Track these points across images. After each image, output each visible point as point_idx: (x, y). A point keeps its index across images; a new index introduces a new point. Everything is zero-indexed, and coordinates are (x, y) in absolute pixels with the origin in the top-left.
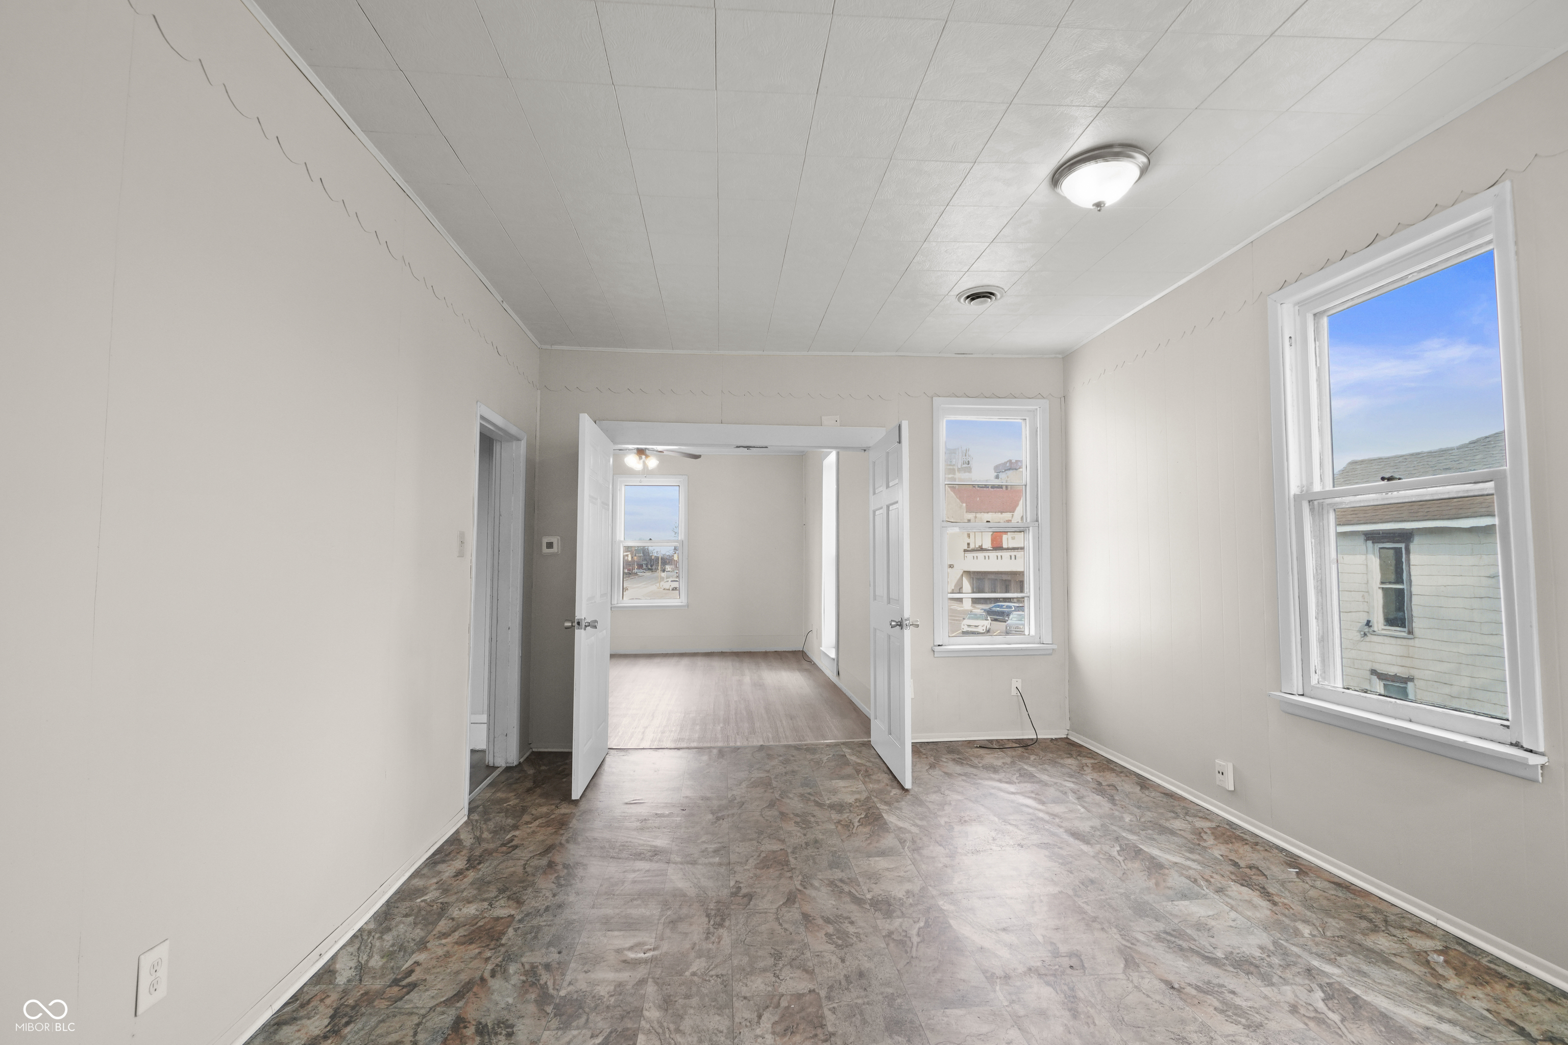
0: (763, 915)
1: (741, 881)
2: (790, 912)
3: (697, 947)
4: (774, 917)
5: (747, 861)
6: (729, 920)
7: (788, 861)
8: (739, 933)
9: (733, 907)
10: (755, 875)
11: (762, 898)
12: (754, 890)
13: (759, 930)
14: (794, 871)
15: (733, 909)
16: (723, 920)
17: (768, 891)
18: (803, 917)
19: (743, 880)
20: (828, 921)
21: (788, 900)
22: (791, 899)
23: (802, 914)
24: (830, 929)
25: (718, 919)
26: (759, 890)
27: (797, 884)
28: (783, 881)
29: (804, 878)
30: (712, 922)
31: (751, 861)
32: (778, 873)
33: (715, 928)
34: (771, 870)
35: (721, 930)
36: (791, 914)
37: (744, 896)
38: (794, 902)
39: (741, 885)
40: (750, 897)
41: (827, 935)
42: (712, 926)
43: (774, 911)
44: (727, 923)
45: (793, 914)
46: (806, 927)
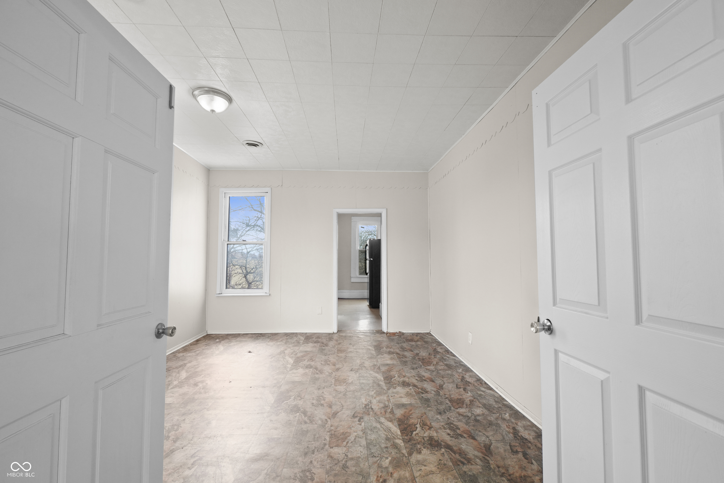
0: (348, 408)
1: (358, 425)
2: (337, 409)
3: (374, 398)
4: (344, 407)
5: (355, 439)
6: (363, 407)
7: (330, 437)
8: (358, 402)
9: (362, 412)
10: (350, 428)
11: (348, 416)
12: (352, 420)
13: (350, 403)
14: (329, 430)
15: (362, 411)
16: (365, 407)
17: (345, 419)
18: (332, 407)
19: (357, 425)
20: (322, 405)
21: (336, 414)
22: (335, 414)
23: (332, 408)
24: (322, 402)
25: (367, 407)
26: (350, 419)
27: (329, 423)
28: (336, 424)
29: (325, 425)
30: (370, 406)
31: (353, 438)
32: (338, 429)
33: (368, 404)
34: (342, 431)
35: (366, 403)
36: (336, 408)
37: (357, 417)
38: (333, 413)
39: (358, 423)
40: (354, 416)
41: (324, 400)
42: (369, 405)
43: (343, 410)
44: (364, 406)
45: (335, 408)
46: (332, 403)
